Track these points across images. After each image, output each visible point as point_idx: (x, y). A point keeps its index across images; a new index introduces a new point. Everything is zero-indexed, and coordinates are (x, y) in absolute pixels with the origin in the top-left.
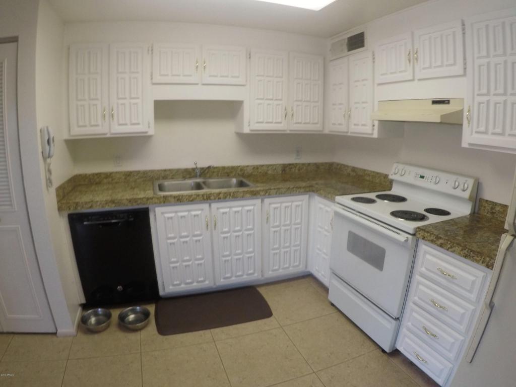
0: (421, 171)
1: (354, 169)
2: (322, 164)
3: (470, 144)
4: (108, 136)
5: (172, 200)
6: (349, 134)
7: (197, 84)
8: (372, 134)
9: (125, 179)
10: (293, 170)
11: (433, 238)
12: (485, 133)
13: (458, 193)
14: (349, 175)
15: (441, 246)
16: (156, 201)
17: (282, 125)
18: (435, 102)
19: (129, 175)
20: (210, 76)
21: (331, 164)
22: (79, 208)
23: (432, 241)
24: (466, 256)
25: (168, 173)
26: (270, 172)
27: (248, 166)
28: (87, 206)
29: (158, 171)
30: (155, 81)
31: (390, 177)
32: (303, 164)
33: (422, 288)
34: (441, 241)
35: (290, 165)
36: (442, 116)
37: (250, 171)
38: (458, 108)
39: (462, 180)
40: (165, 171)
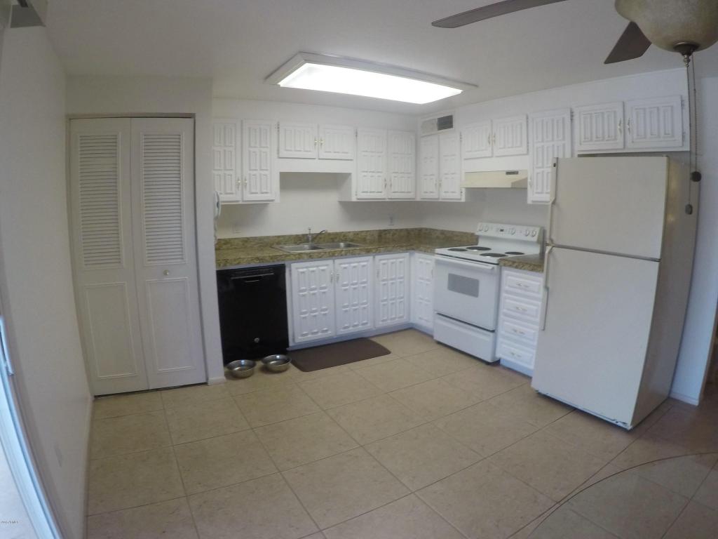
0: (501, 226)
1: (443, 232)
2: (412, 230)
3: (533, 201)
4: (241, 203)
5: (305, 257)
6: (440, 200)
7: (314, 159)
8: (460, 199)
9: (243, 244)
10: (388, 235)
11: (511, 263)
12: (542, 193)
13: (529, 238)
14: (438, 237)
15: (516, 267)
17: (382, 194)
18: (508, 173)
19: (246, 241)
20: (326, 152)
21: (420, 230)
22: (228, 264)
23: (510, 266)
24: (532, 270)
25: (282, 239)
26: (368, 238)
27: (349, 232)
28: (235, 263)
29: (273, 237)
30: (281, 155)
31: (477, 234)
32: (396, 230)
33: (508, 302)
34: (515, 265)
35: (385, 230)
36: (512, 183)
37: (351, 236)
38: (523, 177)
39: (531, 229)
40: (279, 237)
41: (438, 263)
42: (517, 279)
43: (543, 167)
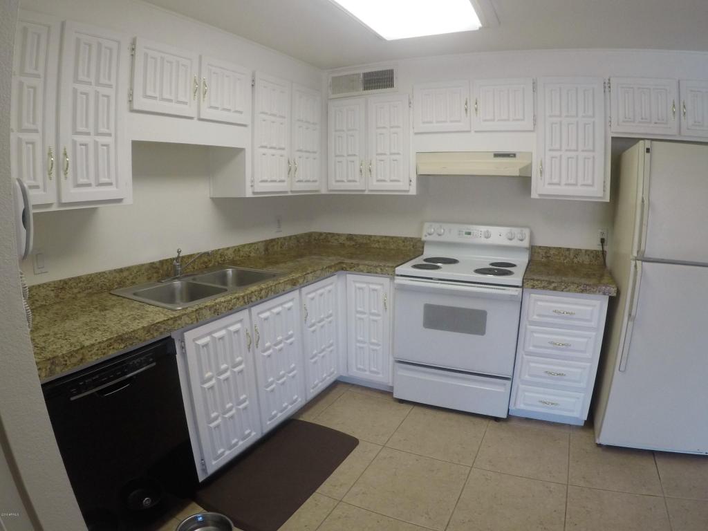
0: (466, 228)
2: (302, 236)
3: (540, 195)
5: (207, 313)
7: (191, 118)
9: (57, 296)
10: (276, 247)
11: (544, 284)
13: (515, 243)
15: (555, 289)
16: (186, 319)
17: (285, 184)
18: (497, 155)
19: (63, 288)
20: (211, 107)
21: (310, 235)
23: (544, 288)
24: (582, 291)
26: (252, 254)
27: (228, 249)
28: (74, 360)
30: (136, 107)
31: (424, 238)
32: (285, 238)
33: (536, 337)
34: (553, 285)
35: (272, 240)
36: (520, 170)
37: (230, 254)
38: (526, 162)
40: (121, 270)
41: (401, 288)
42: (552, 304)
43: (560, 150)
